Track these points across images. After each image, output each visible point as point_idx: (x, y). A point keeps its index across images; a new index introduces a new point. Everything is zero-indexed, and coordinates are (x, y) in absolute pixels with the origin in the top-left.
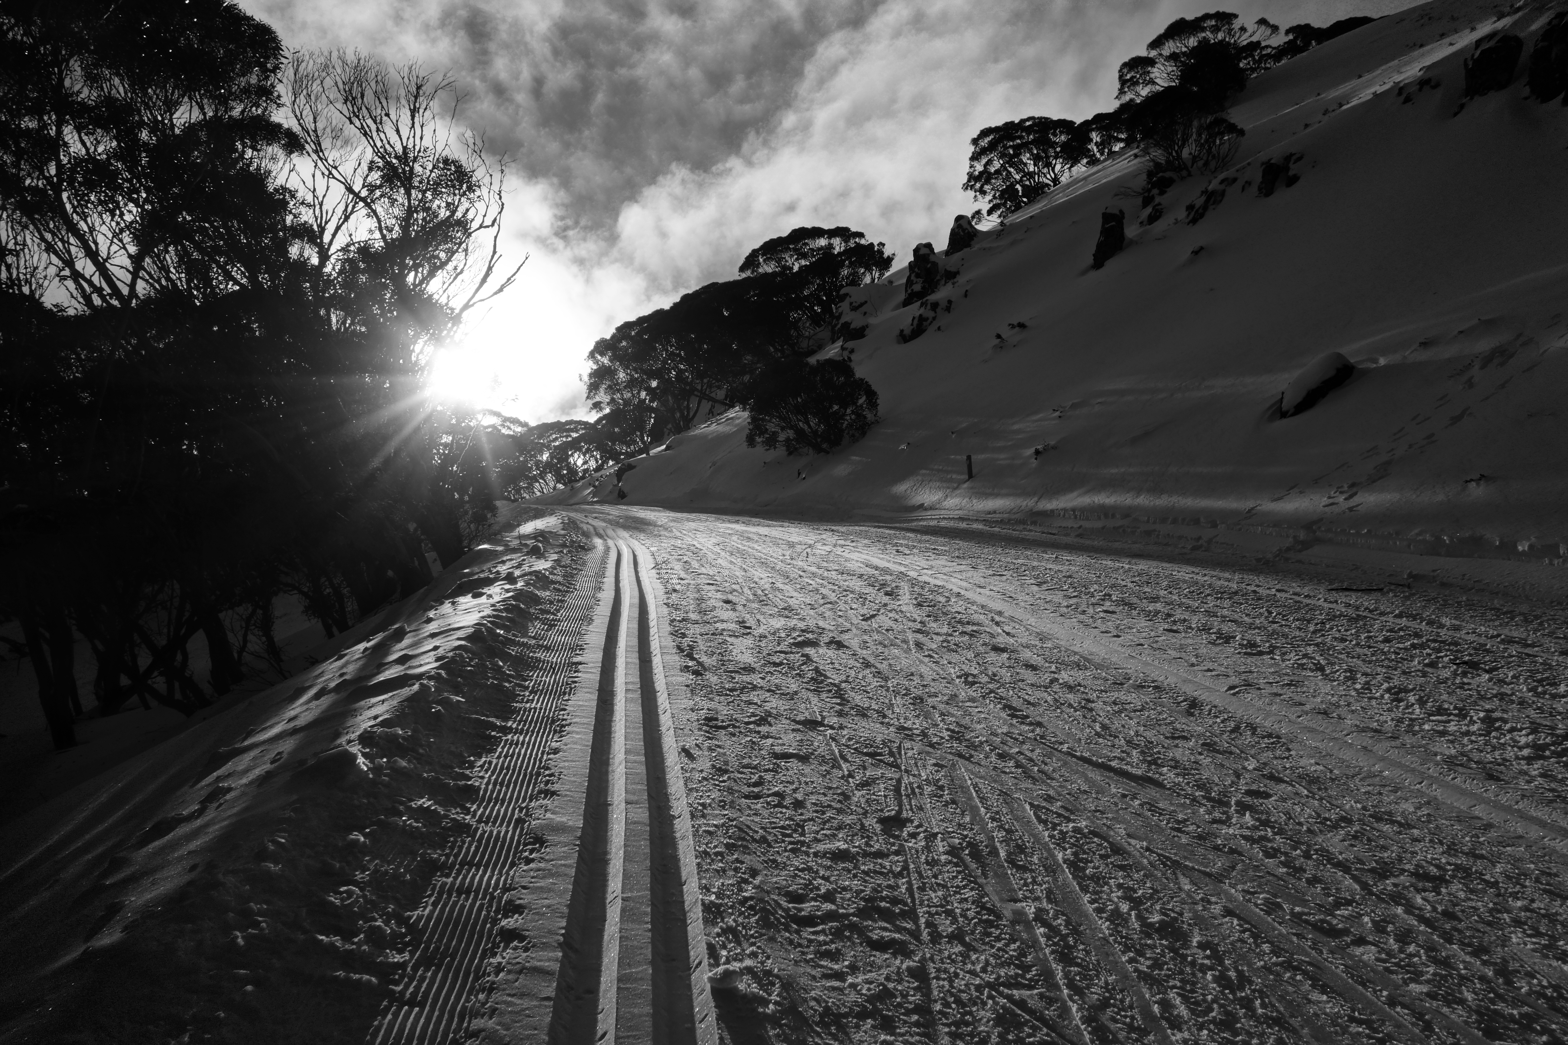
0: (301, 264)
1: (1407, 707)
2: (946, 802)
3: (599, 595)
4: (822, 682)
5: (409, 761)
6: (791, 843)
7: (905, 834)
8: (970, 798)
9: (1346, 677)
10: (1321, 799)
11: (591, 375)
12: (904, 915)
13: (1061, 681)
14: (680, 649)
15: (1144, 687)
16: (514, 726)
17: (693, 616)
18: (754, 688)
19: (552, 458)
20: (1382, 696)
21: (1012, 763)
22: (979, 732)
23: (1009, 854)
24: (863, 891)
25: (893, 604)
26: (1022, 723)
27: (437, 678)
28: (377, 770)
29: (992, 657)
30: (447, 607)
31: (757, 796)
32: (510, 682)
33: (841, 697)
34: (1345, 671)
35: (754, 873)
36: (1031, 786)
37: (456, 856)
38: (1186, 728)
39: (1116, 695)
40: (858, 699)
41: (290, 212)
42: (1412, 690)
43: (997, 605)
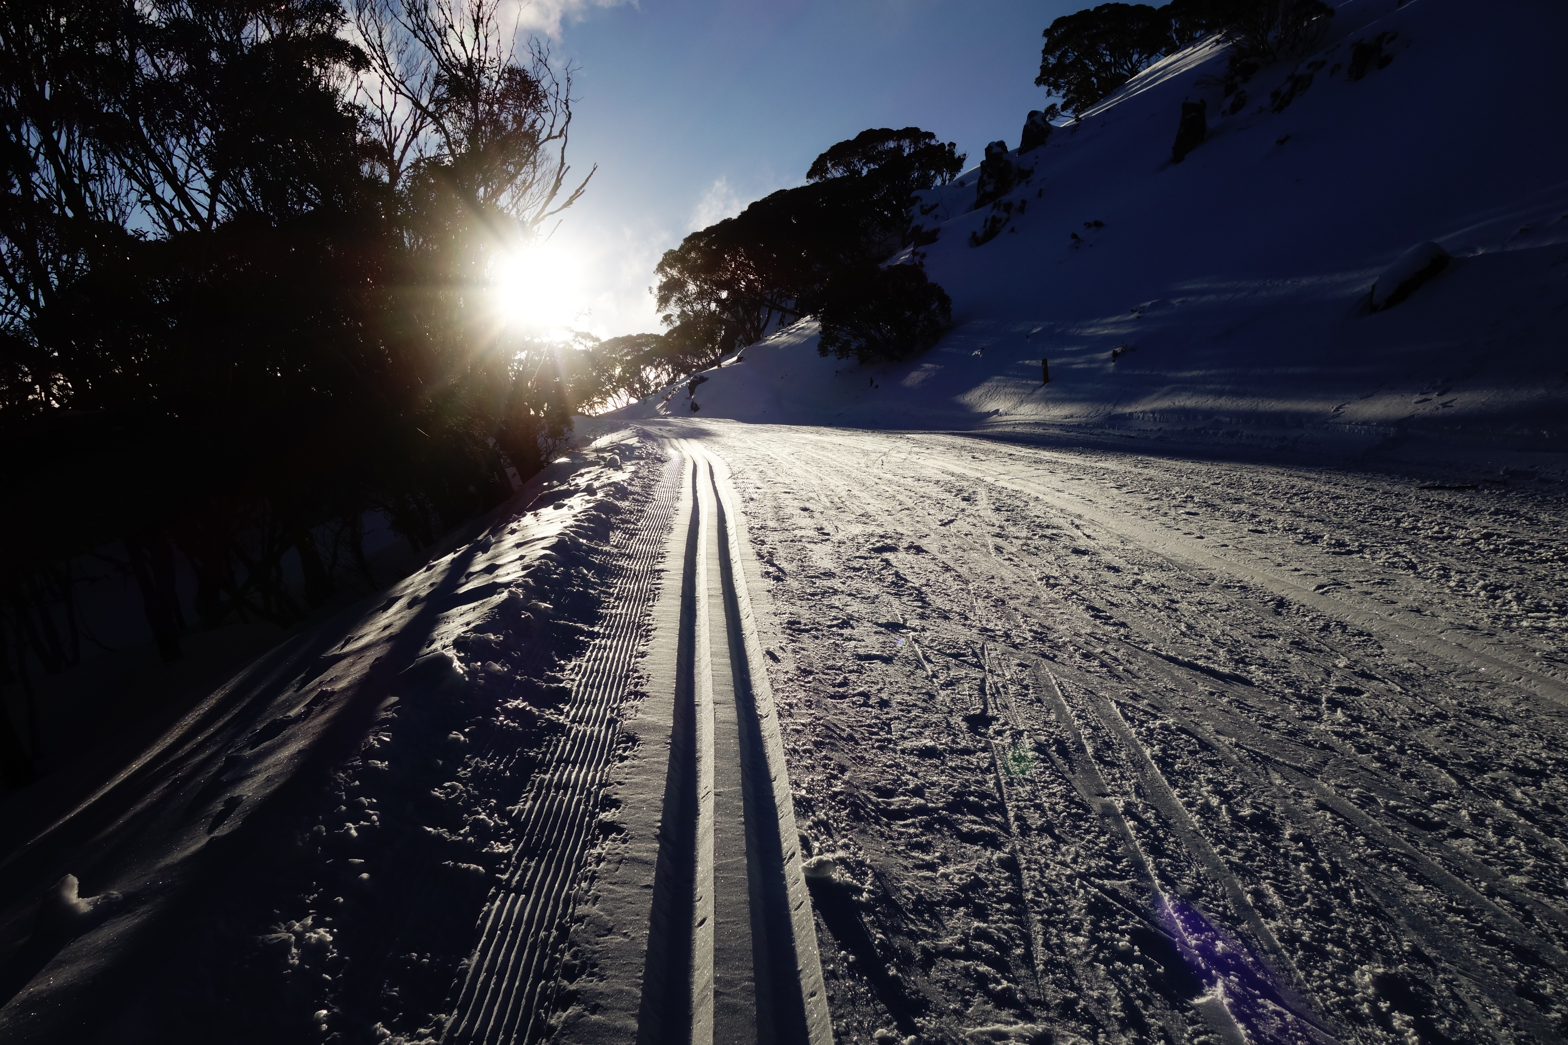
0: (374, 180)
1: (1504, 604)
2: (1032, 700)
3: (678, 505)
4: (902, 586)
5: (503, 665)
6: (877, 741)
7: (991, 732)
8: (1056, 697)
9: (1439, 575)
10: (1415, 695)
11: (660, 288)
12: (992, 809)
13: (1144, 582)
14: (761, 556)
15: (1229, 587)
16: (602, 631)
17: (771, 524)
18: (835, 592)
19: (624, 374)
20: (1478, 594)
21: (1096, 663)
22: (1062, 632)
23: (1096, 750)
24: (951, 786)
25: (970, 510)
26: (1106, 624)
27: (524, 586)
28: (472, 673)
29: (1074, 558)
30: (528, 519)
31: (843, 696)
32: (595, 589)
33: (922, 600)
34: (1439, 569)
35: (843, 769)
36: (1115, 684)
37: (553, 754)
38: (1274, 627)
39: (1201, 595)
40: (938, 602)
41: (360, 130)
42: (1509, 587)
43: (1076, 508)
